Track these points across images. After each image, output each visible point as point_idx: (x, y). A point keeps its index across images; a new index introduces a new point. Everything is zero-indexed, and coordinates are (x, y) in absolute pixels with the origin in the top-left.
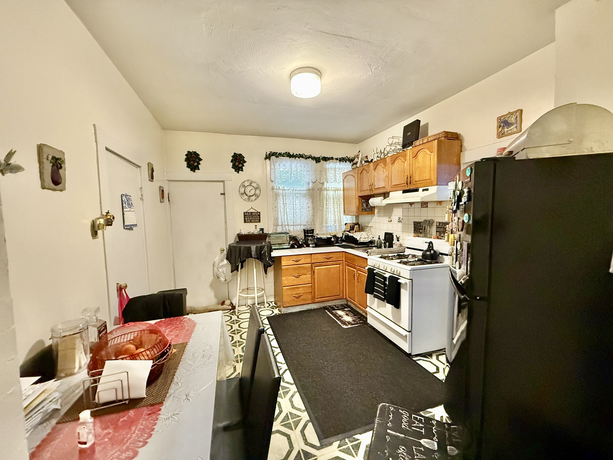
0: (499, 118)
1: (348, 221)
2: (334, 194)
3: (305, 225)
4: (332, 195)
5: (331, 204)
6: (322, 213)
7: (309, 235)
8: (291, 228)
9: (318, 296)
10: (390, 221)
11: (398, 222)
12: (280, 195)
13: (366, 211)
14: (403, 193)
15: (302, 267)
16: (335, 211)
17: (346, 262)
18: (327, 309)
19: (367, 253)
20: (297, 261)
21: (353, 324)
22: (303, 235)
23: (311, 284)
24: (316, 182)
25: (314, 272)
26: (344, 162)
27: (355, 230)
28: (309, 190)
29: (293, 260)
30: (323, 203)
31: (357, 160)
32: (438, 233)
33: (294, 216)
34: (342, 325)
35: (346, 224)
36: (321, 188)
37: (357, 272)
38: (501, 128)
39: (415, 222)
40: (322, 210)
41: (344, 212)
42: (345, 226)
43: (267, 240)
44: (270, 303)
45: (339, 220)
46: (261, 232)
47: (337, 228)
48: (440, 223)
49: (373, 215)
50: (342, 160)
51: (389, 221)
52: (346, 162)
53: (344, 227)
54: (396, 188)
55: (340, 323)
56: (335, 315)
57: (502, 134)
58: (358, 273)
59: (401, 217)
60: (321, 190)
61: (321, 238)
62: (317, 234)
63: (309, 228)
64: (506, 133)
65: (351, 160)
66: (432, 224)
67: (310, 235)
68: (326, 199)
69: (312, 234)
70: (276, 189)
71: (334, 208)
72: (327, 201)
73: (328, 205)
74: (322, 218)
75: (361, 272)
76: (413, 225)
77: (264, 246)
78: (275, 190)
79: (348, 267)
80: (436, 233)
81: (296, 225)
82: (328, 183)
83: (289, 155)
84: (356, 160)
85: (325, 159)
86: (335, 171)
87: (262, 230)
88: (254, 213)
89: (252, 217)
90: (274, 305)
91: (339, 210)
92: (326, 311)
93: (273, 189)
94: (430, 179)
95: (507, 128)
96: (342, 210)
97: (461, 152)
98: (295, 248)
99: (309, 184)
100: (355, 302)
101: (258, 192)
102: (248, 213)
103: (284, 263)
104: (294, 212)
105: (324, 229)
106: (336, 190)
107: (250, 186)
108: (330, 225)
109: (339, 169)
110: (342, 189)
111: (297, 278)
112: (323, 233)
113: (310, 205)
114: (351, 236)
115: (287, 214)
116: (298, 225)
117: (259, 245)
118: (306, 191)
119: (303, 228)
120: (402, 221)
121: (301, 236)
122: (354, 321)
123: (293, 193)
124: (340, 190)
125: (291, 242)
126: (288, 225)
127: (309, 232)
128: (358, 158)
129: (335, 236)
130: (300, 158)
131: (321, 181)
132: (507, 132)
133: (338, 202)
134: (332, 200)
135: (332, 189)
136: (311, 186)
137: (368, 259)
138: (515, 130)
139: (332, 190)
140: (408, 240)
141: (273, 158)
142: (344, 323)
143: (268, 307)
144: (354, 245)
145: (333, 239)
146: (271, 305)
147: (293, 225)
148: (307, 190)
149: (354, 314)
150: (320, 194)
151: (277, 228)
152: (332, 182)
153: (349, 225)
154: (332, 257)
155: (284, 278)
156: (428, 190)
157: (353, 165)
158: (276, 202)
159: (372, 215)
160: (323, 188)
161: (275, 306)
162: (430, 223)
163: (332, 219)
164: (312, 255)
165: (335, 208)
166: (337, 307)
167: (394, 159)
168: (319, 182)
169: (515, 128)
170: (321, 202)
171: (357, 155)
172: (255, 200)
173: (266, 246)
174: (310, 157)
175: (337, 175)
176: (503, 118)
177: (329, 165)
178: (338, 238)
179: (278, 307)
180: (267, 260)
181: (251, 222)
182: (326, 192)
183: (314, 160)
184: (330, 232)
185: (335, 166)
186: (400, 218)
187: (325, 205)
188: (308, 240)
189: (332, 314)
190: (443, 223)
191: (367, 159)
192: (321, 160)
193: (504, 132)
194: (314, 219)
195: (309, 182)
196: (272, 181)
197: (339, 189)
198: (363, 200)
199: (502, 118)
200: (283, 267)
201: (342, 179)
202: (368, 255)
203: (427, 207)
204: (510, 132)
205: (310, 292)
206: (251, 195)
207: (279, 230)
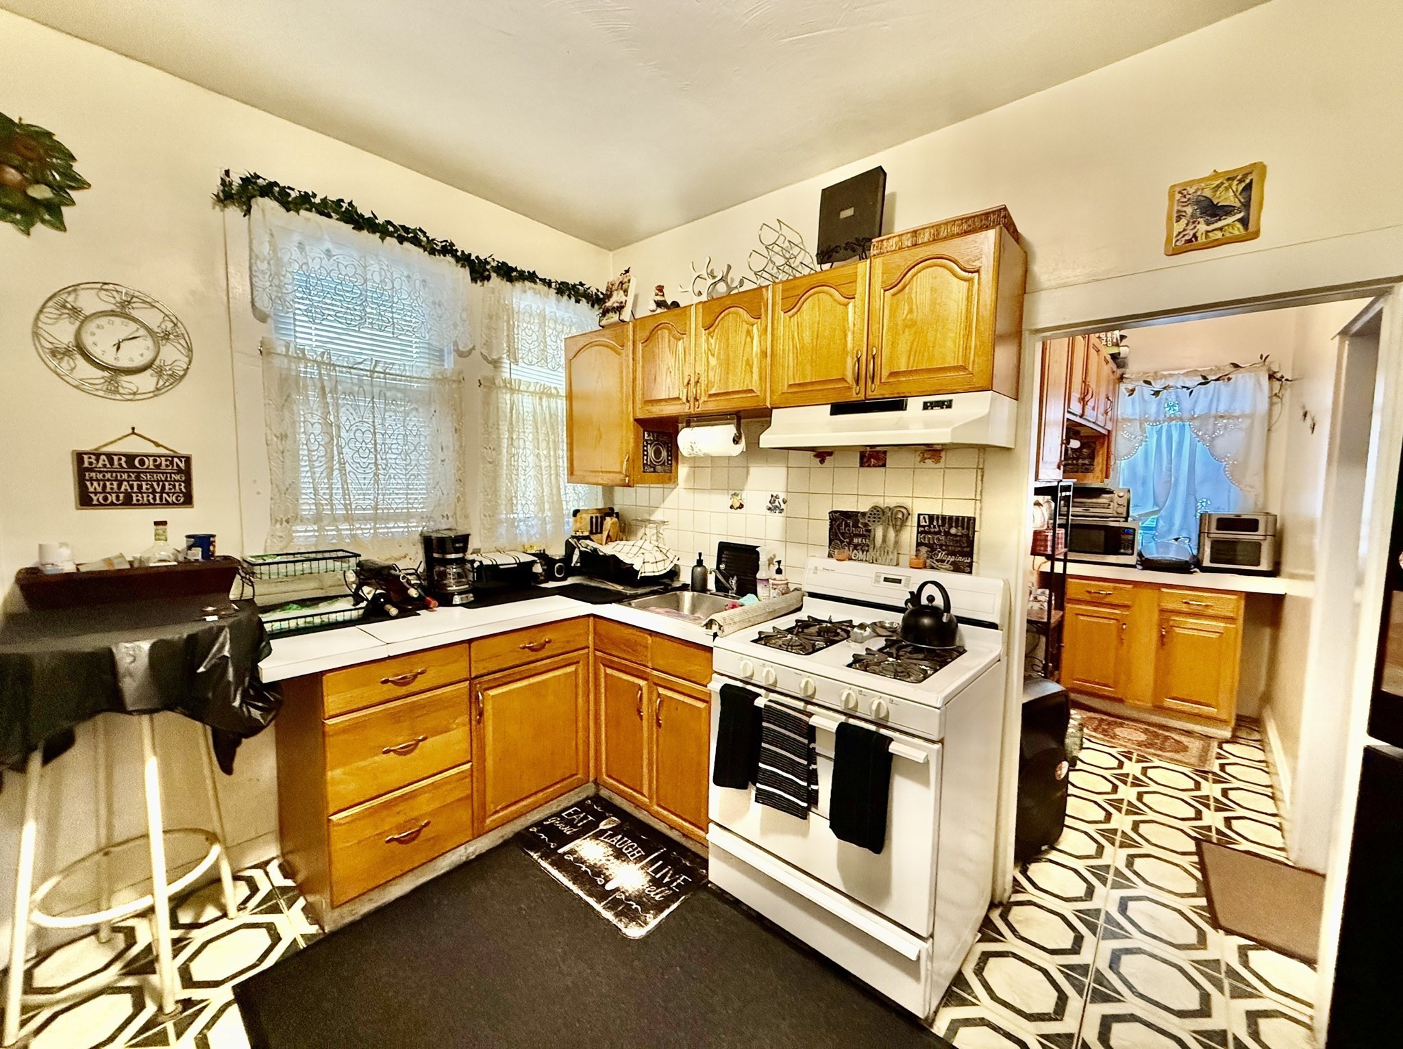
0: (1178, 189)
1: (582, 503)
2: (538, 407)
3: (429, 518)
4: (530, 410)
5: (527, 443)
6: (495, 471)
7: (449, 556)
8: (365, 531)
9: (496, 804)
10: (738, 505)
11: (769, 509)
12: (306, 387)
13: (655, 471)
14: (832, 413)
15: (431, 703)
16: (541, 467)
17: (599, 654)
18: (536, 844)
19: (709, 625)
20: (404, 682)
21: (659, 908)
22: (421, 556)
23: (468, 766)
24: (470, 352)
25: (481, 714)
26: (573, 299)
27: (605, 534)
28: (443, 380)
29: (386, 682)
30: (499, 434)
31: (623, 299)
32: (924, 550)
33: (377, 482)
34: (621, 926)
35: (576, 513)
36: (492, 381)
37: (650, 693)
38: (1184, 221)
39: (836, 512)
40: (495, 463)
41: (571, 472)
42: (572, 519)
43: (234, 594)
44: (258, 875)
45: (555, 499)
46: (197, 554)
47: (548, 527)
48: (931, 517)
49: (673, 486)
50: (565, 289)
51: (732, 507)
52: (578, 301)
53: (568, 522)
54: (801, 395)
55: (608, 915)
56: (573, 868)
57: (1190, 241)
58: (659, 695)
59: (782, 496)
60: (489, 385)
61: (494, 568)
62: (477, 551)
63: (441, 526)
64: (1202, 239)
65: (597, 300)
66: (904, 521)
67: (453, 556)
68: (511, 423)
69: (460, 555)
70: (286, 355)
71: (538, 455)
72: (511, 431)
73: (515, 444)
74: (495, 492)
75: (670, 694)
76: (828, 523)
77: (214, 634)
78: (277, 362)
79: (609, 671)
80: (918, 550)
81: (387, 518)
82: (516, 362)
83: (353, 218)
84: (617, 297)
85: (507, 272)
86: (542, 324)
87: (204, 542)
88: (149, 462)
89: (138, 478)
90: (280, 881)
91: (552, 465)
92: (535, 856)
93: (269, 353)
94: (963, 368)
95: (1208, 224)
96: (563, 464)
97: (1025, 293)
98: (387, 617)
99: (441, 358)
100: (643, 794)
101: (171, 354)
102: (110, 456)
103: (333, 701)
104: (376, 464)
105: (503, 530)
106: (543, 393)
107: (117, 320)
108: (521, 516)
109: (556, 322)
110: (563, 392)
111: (405, 754)
112: (499, 544)
113: (448, 438)
114: (605, 556)
115: (342, 469)
116: (396, 517)
117: (178, 632)
118: (433, 385)
119: (417, 528)
120: (783, 506)
121: (410, 561)
122: (656, 883)
123: (372, 385)
124: (558, 395)
125: (368, 592)
126: (348, 518)
127: (449, 546)
128: (626, 291)
129: (542, 556)
130: (407, 245)
131: (490, 353)
132: (1207, 237)
133: (552, 437)
134: (529, 429)
135: (532, 389)
136: (450, 363)
137: (715, 650)
138: (1238, 230)
139: (532, 393)
140: (816, 568)
141: (265, 206)
142: (627, 907)
143: (242, 906)
144: (620, 588)
145: (538, 569)
146: (264, 888)
147: (375, 518)
148: (437, 380)
149: (641, 844)
150: (486, 403)
151: (290, 532)
152: (530, 363)
153: (587, 517)
154: (549, 642)
155: (333, 774)
156: (949, 406)
157: (604, 314)
158: (287, 414)
159: (666, 486)
160: (499, 382)
161: (284, 890)
162: (894, 517)
163: (531, 493)
164: (473, 644)
165: (543, 459)
166: (570, 823)
167: (800, 292)
168: (485, 358)
169: (1239, 225)
170: (490, 434)
171: (622, 283)
172: (157, 391)
173: (226, 634)
174: (448, 249)
175: (548, 340)
176: (1195, 188)
177: (523, 298)
178: (555, 561)
179: (301, 890)
180: (237, 704)
181: (128, 502)
182: (508, 396)
183: (463, 266)
184: (525, 539)
185: (541, 308)
186: (777, 497)
187: (505, 443)
188: (444, 575)
189: (560, 863)
190: (944, 518)
191: (663, 295)
192: (494, 275)
193: (1195, 236)
194: (464, 494)
195: (441, 351)
196: (262, 318)
197: (554, 391)
198: (646, 435)
199: (1191, 191)
200: (328, 722)
201: (563, 359)
202: (715, 635)
203: (884, 465)
204: (1213, 236)
205: (467, 797)
206: (124, 363)
207: (304, 538)
